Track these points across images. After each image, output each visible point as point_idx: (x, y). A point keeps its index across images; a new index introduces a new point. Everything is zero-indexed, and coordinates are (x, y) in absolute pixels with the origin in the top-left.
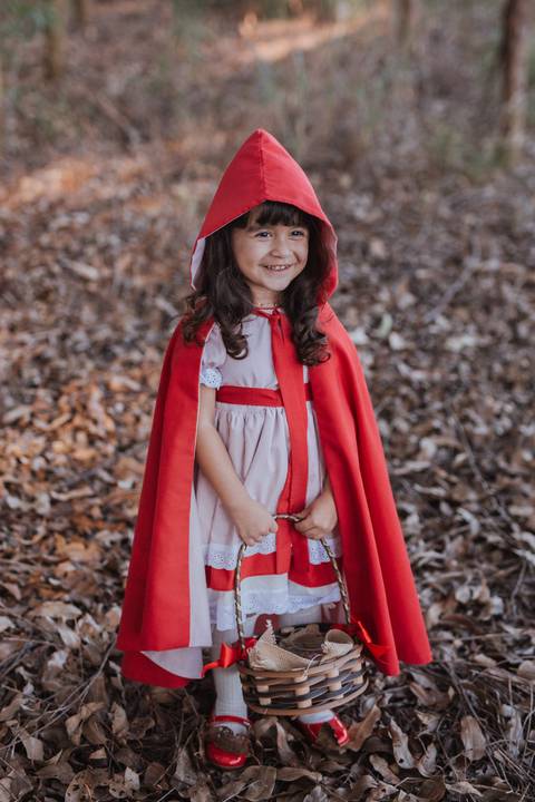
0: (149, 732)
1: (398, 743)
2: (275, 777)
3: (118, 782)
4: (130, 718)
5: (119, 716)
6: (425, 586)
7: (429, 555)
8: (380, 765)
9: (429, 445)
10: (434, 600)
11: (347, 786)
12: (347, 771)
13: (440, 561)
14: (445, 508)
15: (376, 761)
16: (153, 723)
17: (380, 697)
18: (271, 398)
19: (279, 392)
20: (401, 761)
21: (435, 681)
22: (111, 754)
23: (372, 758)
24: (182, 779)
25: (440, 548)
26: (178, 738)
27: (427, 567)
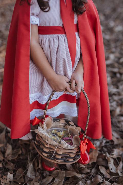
0: (19, 155)
1: (110, 162)
2: (64, 176)
3: (4, 179)
4: (13, 149)
5: (9, 149)
6: (114, 101)
7: (114, 90)
8: (103, 170)
9: (112, 57)
10: (118, 106)
11: (91, 179)
12: (90, 172)
13: (118, 92)
14: (118, 75)
15: (101, 168)
16: (20, 152)
17: (101, 141)
18: (60, 30)
19: (63, 28)
20: (112, 169)
21: (120, 135)
22: (4, 165)
23: (100, 167)
24: (29, 176)
25: (118, 88)
26: (29, 157)
27: (114, 94)
